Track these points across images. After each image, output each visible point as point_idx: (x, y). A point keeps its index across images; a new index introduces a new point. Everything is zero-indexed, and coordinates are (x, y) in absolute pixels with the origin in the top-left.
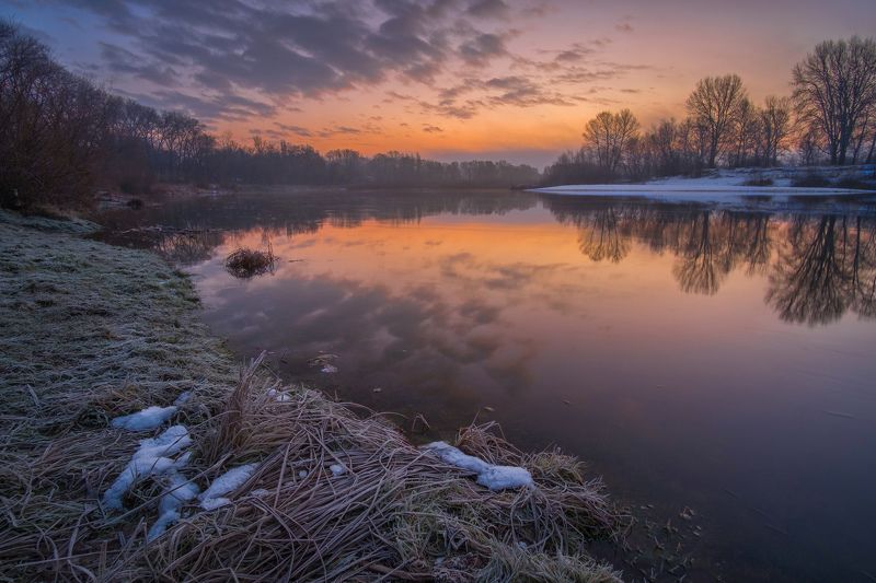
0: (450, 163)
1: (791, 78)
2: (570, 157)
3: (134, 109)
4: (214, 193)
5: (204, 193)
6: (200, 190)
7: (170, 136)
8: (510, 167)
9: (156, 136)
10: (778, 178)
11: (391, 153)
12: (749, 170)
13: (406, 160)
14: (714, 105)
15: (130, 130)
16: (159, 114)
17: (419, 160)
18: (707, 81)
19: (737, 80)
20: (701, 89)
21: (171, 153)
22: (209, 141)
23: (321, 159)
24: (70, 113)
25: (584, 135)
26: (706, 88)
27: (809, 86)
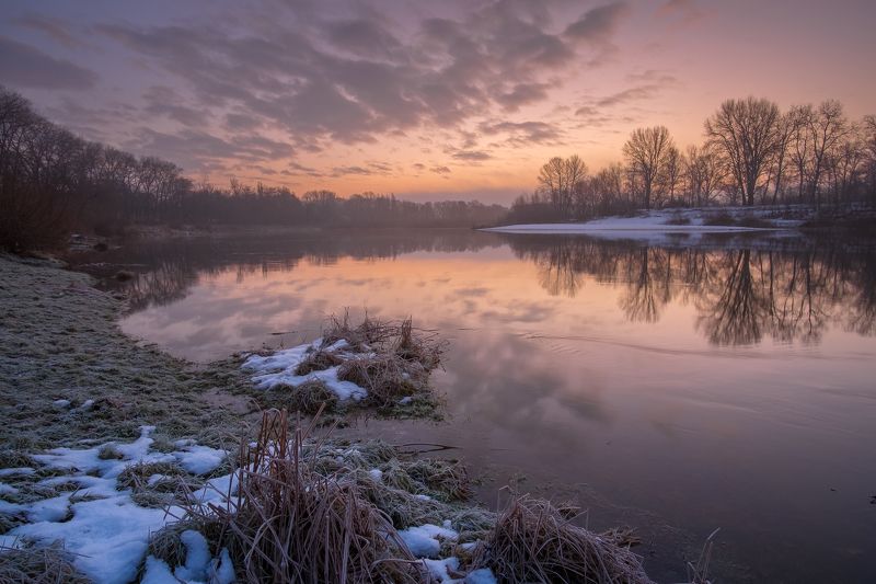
0: (423, 203)
1: (704, 130)
2: (525, 198)
3: (113, 155)
4: (188, 234)
5: (177, 233)
6: (173, 231)
7: (147, 180)
8: (482, 207)
9: (133, 180)
10: (696, 217)
11: (366, 194)
12: (674, 210)
13: (382, 201)
14: (646, 152)
15: (108, 174)
16: (137, 158)
17: (394, 201)
18: (639, 131)
19: (665, 131)
20: (635, 139)
21: (148, 196)
22: (186, 183)
23: (298, 200)
24: (49, 159)
25: (539, 178)
26: (639, 137)
27: (719, 137)
